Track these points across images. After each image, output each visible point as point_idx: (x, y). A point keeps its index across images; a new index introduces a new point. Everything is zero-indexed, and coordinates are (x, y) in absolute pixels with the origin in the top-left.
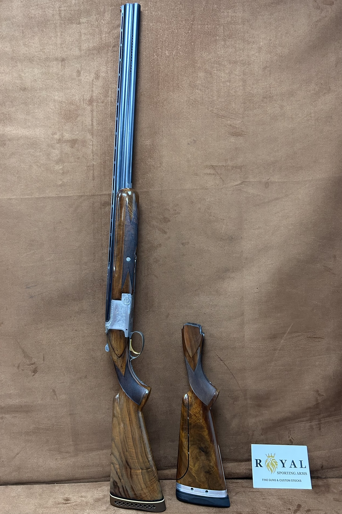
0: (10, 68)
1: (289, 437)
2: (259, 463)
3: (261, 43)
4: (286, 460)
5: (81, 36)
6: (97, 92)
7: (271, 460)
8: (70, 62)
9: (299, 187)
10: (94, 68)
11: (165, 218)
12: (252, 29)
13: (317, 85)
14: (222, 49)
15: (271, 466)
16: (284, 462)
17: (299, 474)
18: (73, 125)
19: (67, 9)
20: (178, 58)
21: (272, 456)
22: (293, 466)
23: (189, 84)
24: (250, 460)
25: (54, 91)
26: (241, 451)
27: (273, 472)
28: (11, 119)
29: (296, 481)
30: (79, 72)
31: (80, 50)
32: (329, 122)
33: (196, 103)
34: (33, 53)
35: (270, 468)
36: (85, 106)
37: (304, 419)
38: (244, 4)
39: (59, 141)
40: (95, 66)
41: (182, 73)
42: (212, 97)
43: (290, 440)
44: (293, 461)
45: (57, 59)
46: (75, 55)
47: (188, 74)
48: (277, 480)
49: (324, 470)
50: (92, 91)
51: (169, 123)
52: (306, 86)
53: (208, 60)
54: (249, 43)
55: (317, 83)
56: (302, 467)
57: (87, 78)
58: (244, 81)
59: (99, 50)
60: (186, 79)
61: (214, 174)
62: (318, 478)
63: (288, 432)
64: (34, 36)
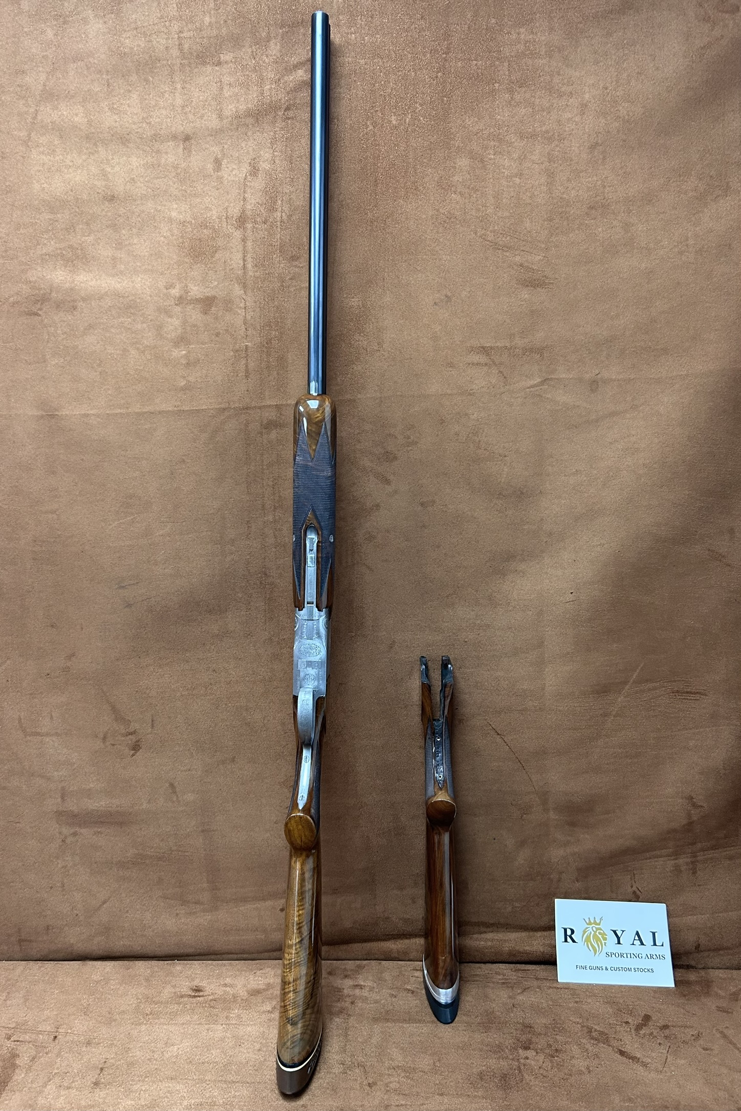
0: (84, 157)
1: (632, 887)
2: (569, 936)
3: (587, 96)
4: (623, 931)
5: (222, 89)
6: (254, 199)
7: (595, 930)
8: (200, 141)
9: (659, 390)
10: (248, 153)
11: (387, 452)
12: (567, 66)
13: (700, 179)
14: (506, 109)
15: (595, 941)
16: (619, 933)
17: (649, 957)
18: (206, 269)
19: (194, 35)
20: (415, 130)
21: (595, 923)
22: (638, 942)
23: (438, 182)
24: (552, 928)
25: (170, 201)
26: (536, 911)
27: (597, 953)
28: (87, 259)
29: (643, 970)
30: (218, 163)
31: (220, 117)
32: (726, 256)
33: (452, 220)
34: (127, 125)
35: (592, 945)
36: (231, 229)
37: (664, 852)
38: (552, 15)
39: (181, 300)
40: (251, 149)
41: (425, 160)
42: (484, 208)
43: (634, 892)
44: (637, 933)
45: (174, 137)
46: (210, 127)
47: (437, 162)
48: (606, 968)
49: (702, 953)
50: (244, 199)
51: (397, 262)
52: (678, 183)
53: (477, 133)
54: (561, 96)
55: (701, 175)
56: (655, 944)
57: (234, 173)
58: (551, 175)
59: (259, 117)
60: (431, 173)
61: (486, 364)
62: (688, 967)
63: (629, 877)
64: (130, 91)
